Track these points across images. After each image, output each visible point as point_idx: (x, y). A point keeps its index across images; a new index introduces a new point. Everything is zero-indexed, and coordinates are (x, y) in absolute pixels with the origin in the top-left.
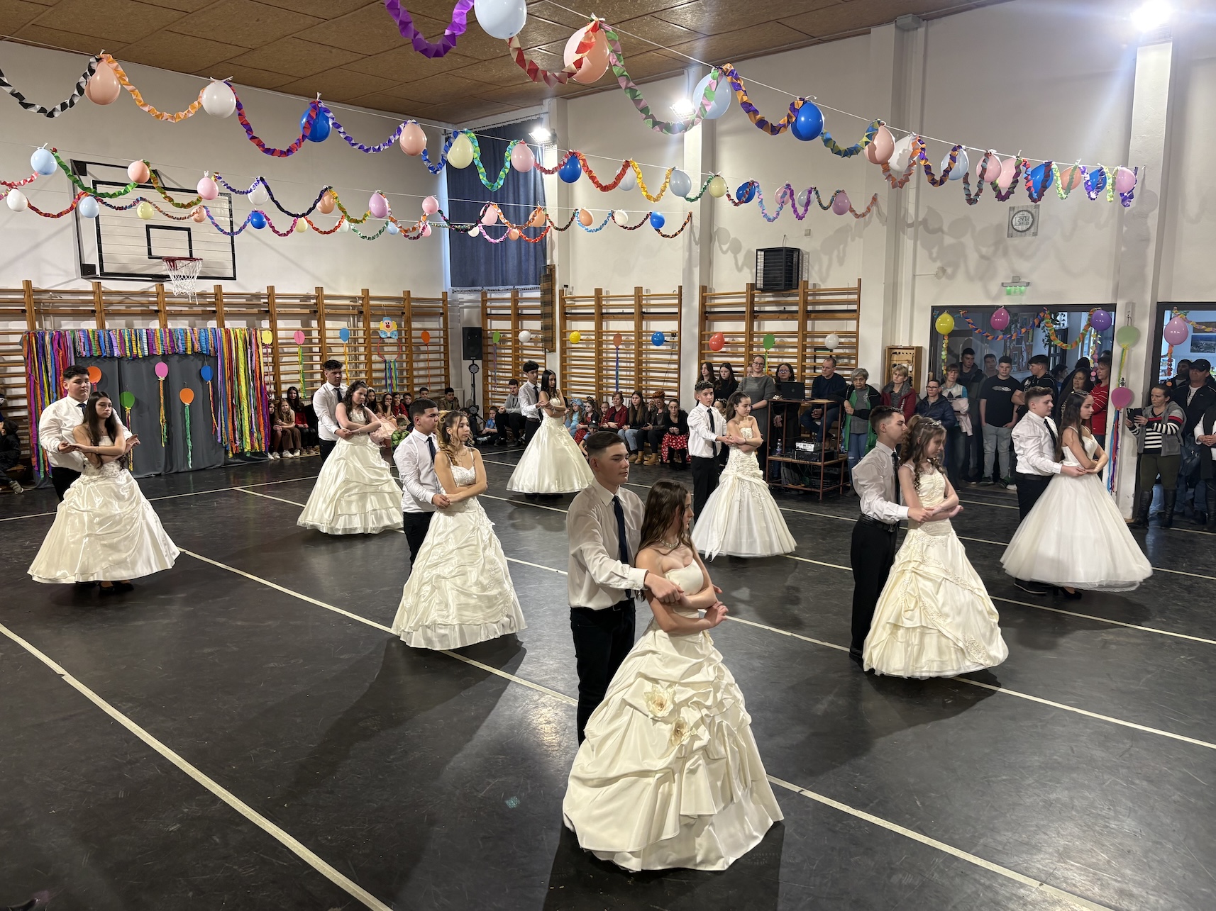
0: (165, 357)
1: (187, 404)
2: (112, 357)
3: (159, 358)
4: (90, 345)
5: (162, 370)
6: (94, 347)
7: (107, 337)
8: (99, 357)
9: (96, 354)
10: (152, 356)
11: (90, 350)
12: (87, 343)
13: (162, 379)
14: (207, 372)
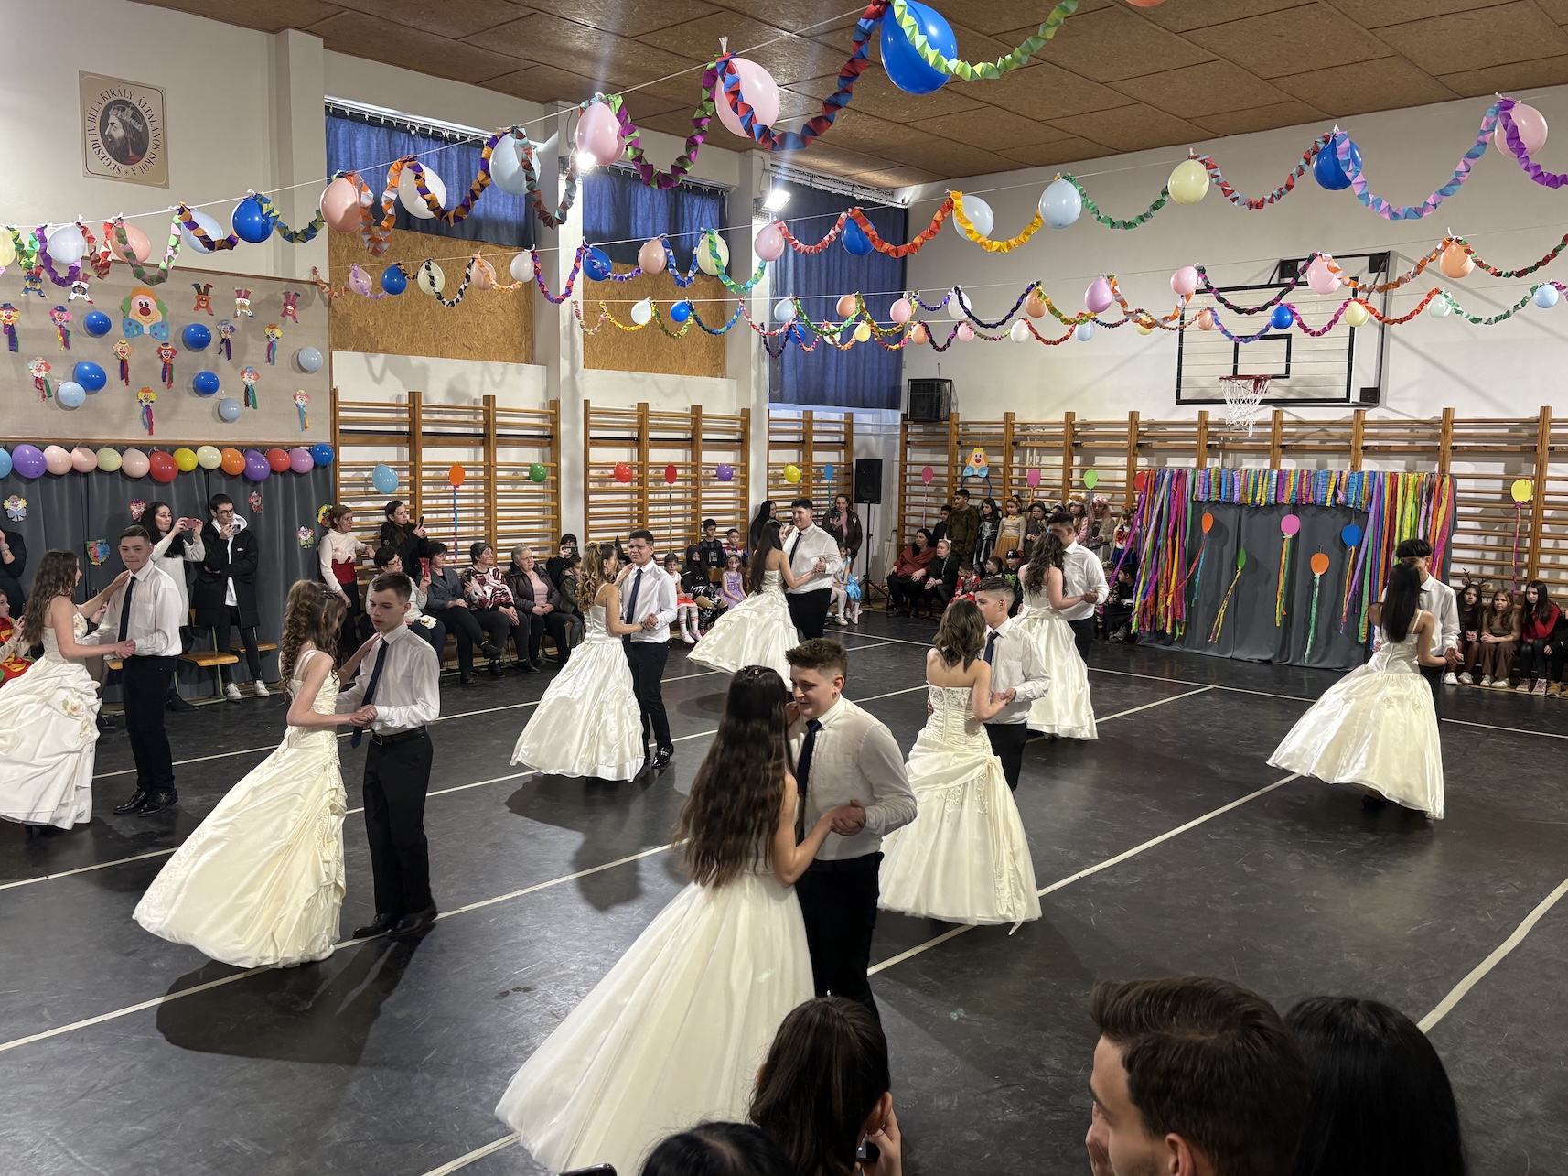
0: (1296, 508)
1: (1318, 575)
2: (1231, 504)
3: (1286, 509)
4: (1209, 487)
5: (1291, 526)
6: (1214, 490)
7: (1229, 477)
8: (1217, 502)
9: (1214, 498)
10: (1278, 505)
11: (1209, 492)
12: (1206, 485)
13: (1288, 536)
14: (1349, 535)
